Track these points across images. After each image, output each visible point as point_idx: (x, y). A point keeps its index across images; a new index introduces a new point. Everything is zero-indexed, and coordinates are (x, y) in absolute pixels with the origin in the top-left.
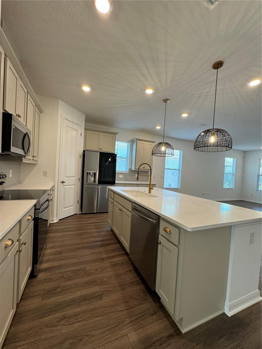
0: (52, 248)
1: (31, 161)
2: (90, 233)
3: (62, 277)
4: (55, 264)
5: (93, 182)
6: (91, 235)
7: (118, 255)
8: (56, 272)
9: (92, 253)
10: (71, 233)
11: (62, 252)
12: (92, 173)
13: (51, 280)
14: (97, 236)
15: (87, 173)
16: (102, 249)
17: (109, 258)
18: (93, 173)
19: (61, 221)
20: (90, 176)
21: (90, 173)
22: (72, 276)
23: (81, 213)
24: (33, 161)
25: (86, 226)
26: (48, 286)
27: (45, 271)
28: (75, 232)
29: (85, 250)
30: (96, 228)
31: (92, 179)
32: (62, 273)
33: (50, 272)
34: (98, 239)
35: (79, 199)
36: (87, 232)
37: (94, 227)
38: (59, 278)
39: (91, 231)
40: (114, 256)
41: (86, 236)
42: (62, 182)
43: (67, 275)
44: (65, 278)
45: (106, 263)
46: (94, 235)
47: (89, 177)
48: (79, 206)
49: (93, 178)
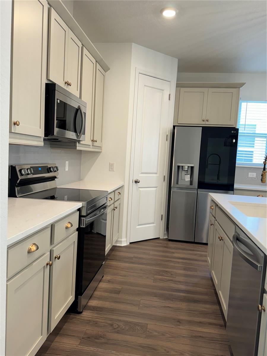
0: (109, 281)
1: (90, 148)
2: (172, 274)
3: (112, 325)
4: (107, 304)
5: (189, 184)
6: (173, 277)
7: (210, 324)
8: (105, 316)
9: (165, 307)
10: (141, 266)
11: (120, 291)
12: (186, 167)
13: (95, 324)
14: (182, 282)
15: (179, 167)
16: (183, 305)
17: (190, 322)
18: (188, 166)
19: (132, 245)
20: (184, 173)
21: (183, 166)
22: (123, 329)
23: (166, 238)
24: (94, 147)
25: (169, 261)
26: (91, 330)
27: (92, 310)
28: (149, 267)
29: (155, 299)
30: (185, 269)
31: (188, 178)
32: (111, 320)
33: (97, 313)
34: (183, 287)
35: (163, 212)
36: (167, 271)
37: (181, 265)
38: (107, 325)
39: (175, 271)
40: (200, 323)
41: (163, 277)
42: (136, 182)
43: (117, 325)
44: (115, 329)
45: (184, 330)
46: (178, 279)
47: (182, 174)
48: (163, 224)
49: (189, 176)
